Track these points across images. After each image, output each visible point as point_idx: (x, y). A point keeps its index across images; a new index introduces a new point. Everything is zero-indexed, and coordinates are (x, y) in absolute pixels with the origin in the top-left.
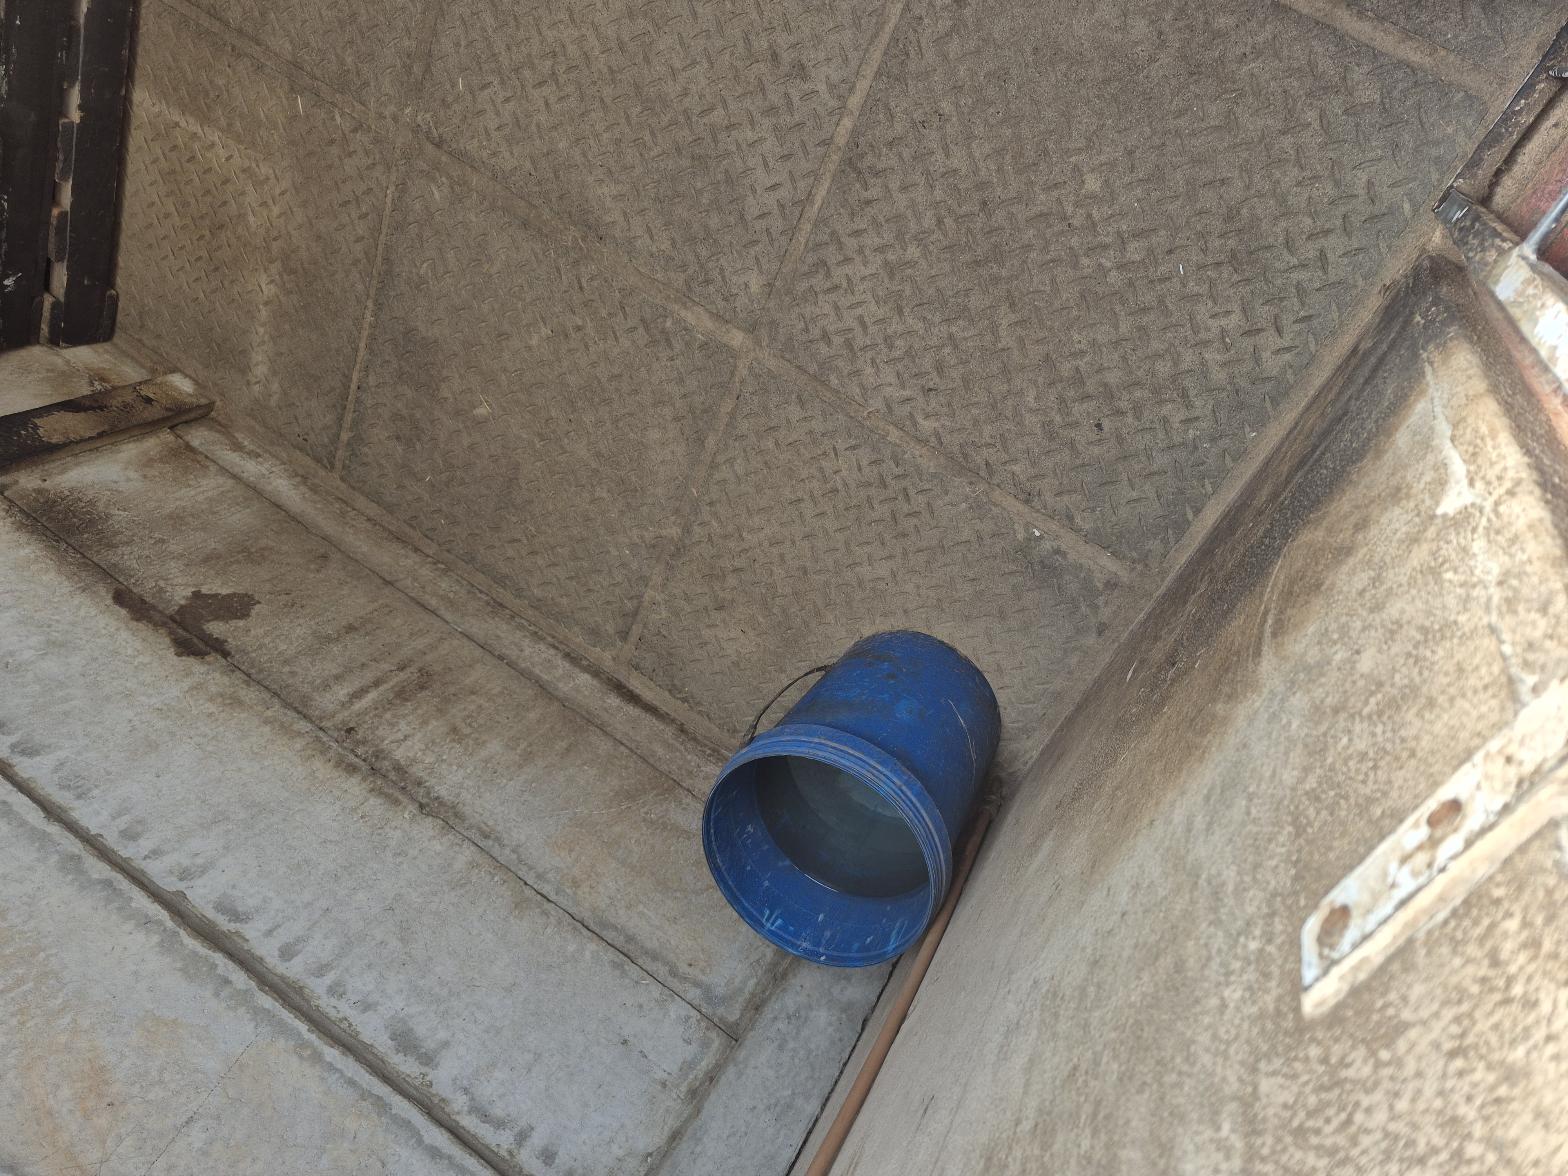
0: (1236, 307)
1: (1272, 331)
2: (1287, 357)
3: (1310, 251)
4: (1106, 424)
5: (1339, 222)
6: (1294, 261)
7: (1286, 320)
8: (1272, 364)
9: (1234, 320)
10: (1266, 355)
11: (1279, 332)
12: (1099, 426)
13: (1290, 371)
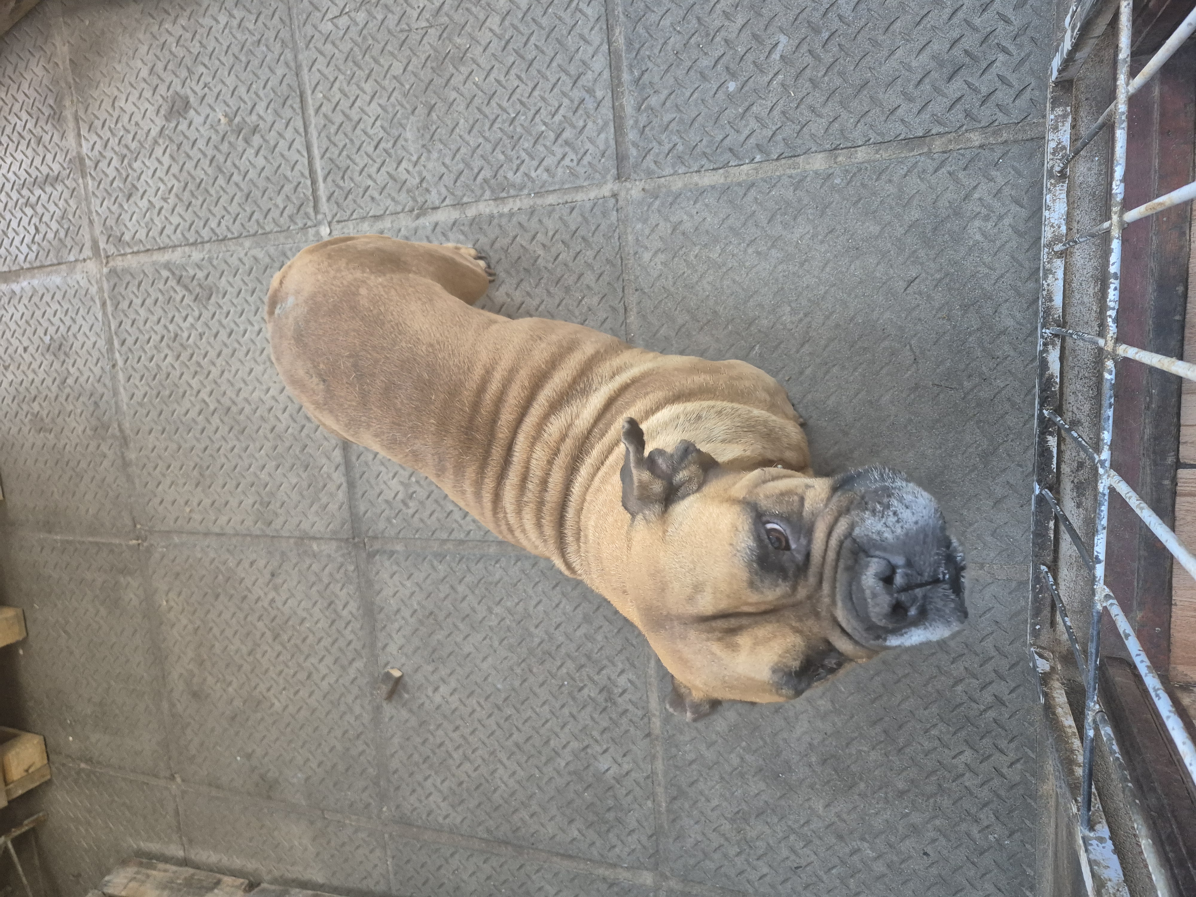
0: (965, 747)
1: (997, 754)
2: (1019, 766)
3: (987, 697)
4: (929, 850)
5: (994, 675)
6: (982, 707)
7: (1003, 744)
8: (1013, 775)
9: (968, 756)
10: (1005, 770)
11: (1001, 751)
12: (925, 854)
13: (1028, 775)
